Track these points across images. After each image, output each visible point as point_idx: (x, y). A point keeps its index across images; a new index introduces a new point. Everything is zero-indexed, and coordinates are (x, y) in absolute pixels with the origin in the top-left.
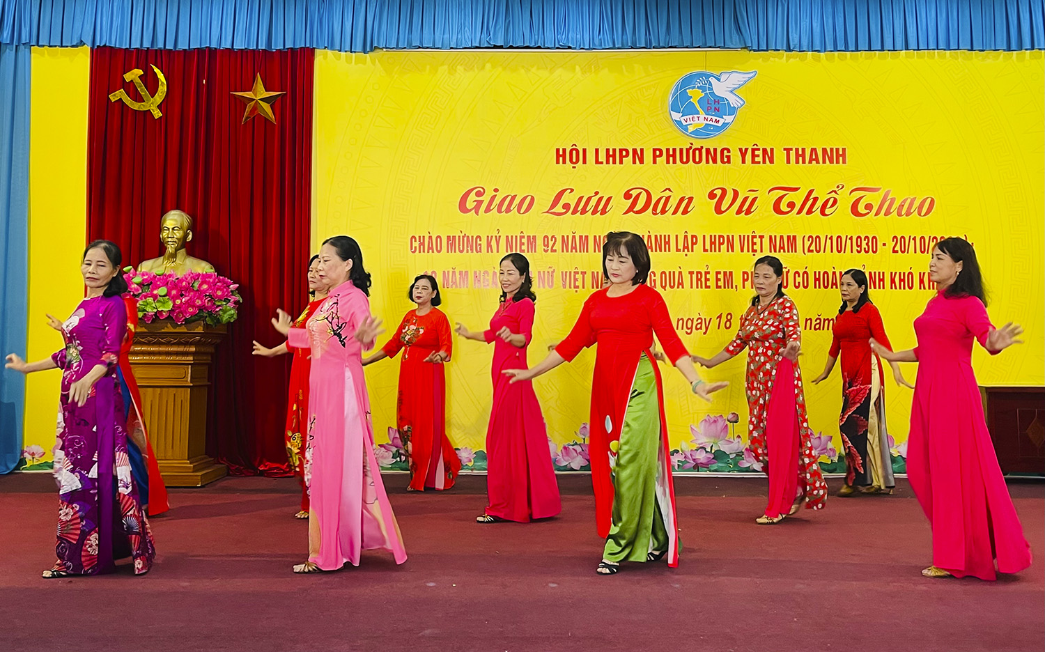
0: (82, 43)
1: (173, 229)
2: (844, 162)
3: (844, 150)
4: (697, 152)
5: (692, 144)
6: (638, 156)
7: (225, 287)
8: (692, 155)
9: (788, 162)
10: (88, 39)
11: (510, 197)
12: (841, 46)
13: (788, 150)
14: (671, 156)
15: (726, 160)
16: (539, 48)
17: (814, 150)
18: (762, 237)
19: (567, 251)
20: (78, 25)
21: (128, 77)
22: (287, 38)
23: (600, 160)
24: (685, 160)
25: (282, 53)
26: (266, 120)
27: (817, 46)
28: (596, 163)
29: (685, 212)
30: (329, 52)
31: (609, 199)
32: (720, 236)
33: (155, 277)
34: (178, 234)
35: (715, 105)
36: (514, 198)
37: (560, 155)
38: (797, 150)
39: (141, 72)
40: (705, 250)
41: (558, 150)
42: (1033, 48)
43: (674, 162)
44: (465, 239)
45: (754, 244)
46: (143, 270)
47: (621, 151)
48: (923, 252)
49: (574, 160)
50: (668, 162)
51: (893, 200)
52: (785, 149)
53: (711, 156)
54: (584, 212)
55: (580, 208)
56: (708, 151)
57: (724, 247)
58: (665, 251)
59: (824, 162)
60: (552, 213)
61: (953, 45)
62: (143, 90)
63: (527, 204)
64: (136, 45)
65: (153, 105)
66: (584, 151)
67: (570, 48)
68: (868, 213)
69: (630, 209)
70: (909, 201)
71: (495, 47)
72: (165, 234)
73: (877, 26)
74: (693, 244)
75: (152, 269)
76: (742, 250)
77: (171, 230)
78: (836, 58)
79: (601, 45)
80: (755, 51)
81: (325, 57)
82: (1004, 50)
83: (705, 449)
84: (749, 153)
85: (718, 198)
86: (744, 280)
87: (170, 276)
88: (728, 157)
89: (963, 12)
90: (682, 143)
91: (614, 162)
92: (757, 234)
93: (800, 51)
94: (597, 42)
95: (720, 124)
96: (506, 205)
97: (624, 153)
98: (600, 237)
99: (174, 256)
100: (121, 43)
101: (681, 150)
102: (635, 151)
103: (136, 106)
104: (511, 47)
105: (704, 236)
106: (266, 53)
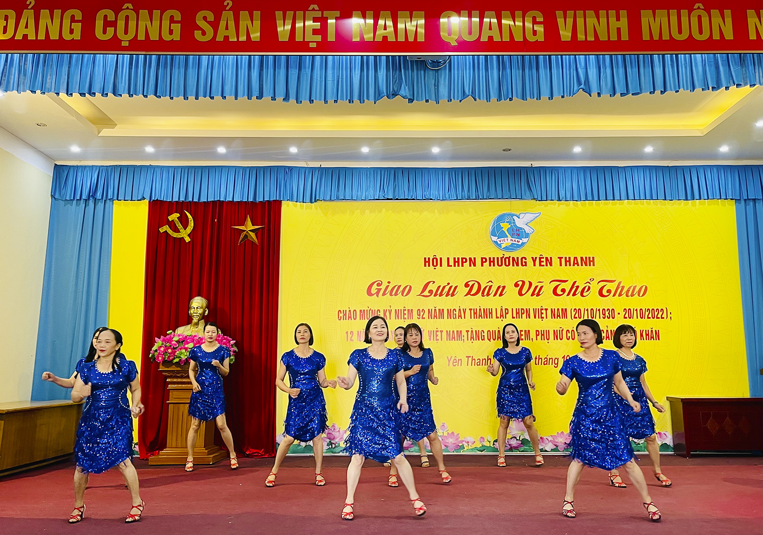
0: (144, 198)
1: (197, 308)
2: (594, 265)
3: (593, 258)
4: (507, 259)
5: (504, 255)
6: (473, 262)
7: (228, 343)
8: (504, 261)
9: (561, 265)
10: (147, 196)
11: (397, 286)
12: (590, 197)
13: (560, 258)
14: (492, 262)
15: (524, 264)
16: (413, 199)
17: (575, 258)
18: (546, 310)
19: (432, 318)
20: (142, 188)
21: (170, 218)
22: (266, 194)
23: (450, 264)
24: (500, 264)
25: (262, 203)
26: (253, 243)
27: (576, 198)
28: (448, 266)
29: (501, 295)
30: (290, 203)
31: (456, 287)
32: (522, 309)
33: (186, 337)
34: (200, 311)
35: (518, 233)
36: (399, 286)
37: (427, 262)
38: (566, 258)
39: (178, 215)
40: (513, 318)
41: (425, 258)
42: (700, 199)
43: (494, 265)
44: (371, 311)
45: (542, 313)
46: (179, 333)
47: (462, 259)
48: (642, 318)
49: (435, 264)
50: (490, 265)
51: (623, 287)
52: (558, 258)
53: (516, 262)
54: (441, 295)
55: (439, 292)
56: (513, 259)
57: (524, 316)
58: (490, 318)
59: (582, 265)
60: (422, 296)
61: (654, 197)
62: (180, 226)
63: (407, 290)
64: (176, 199)
65: (185, 234)
66: (441, 259)
67: (431, 199)
68: (609, 295)
69: (469, 293)
70: (632, 288)
71: (388, 199)
72: (192, 311)
73: (610, 186)
74: (506, 314)
75: (183, 332)
76: (535, 317)
77: (196, 309)
78: (587, 205)
79: (449, 198)
80: (539, 201)
81: (288, 206)
82: (684, 200)
83: (516, 438)
84: (538, 259)
85: (520, 287)
86: (537, 335)
87: (195, 336)
88: (525, 262)
89: (659, 177)
90: (498, 254)
91: (458, 266)
92: (544, 308)
93: (566, 201)
94: (447, 196)
95: (520, 243)
96: (395, 291)
97: (464, 260)
98: (451, 309)
99: (197, 324)
100: (167, 198)
101: (498, 258)
102: (470, 259)
103: (175, 235)
104: (397, 199)
105: (512, 309)
106: (253, 203)
